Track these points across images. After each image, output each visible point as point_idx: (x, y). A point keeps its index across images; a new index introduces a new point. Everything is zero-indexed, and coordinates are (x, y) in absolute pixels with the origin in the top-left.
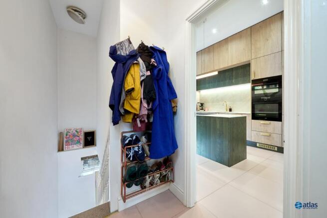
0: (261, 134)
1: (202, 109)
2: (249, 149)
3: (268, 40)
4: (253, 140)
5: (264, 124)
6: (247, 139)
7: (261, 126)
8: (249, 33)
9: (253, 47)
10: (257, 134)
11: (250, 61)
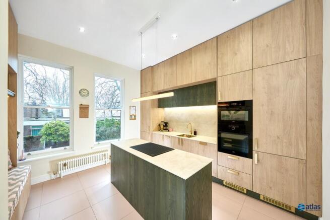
0: (229, 171)
1: (166, 129)
2: (215, 187)
3: (236, 54)
4: (219, 177)
5: (232, 159)
6: (213, 175)
7: (228, 160)
8: (215, 44)
9: (219, 62)
10: (223, 170)
11: (216, 78)
